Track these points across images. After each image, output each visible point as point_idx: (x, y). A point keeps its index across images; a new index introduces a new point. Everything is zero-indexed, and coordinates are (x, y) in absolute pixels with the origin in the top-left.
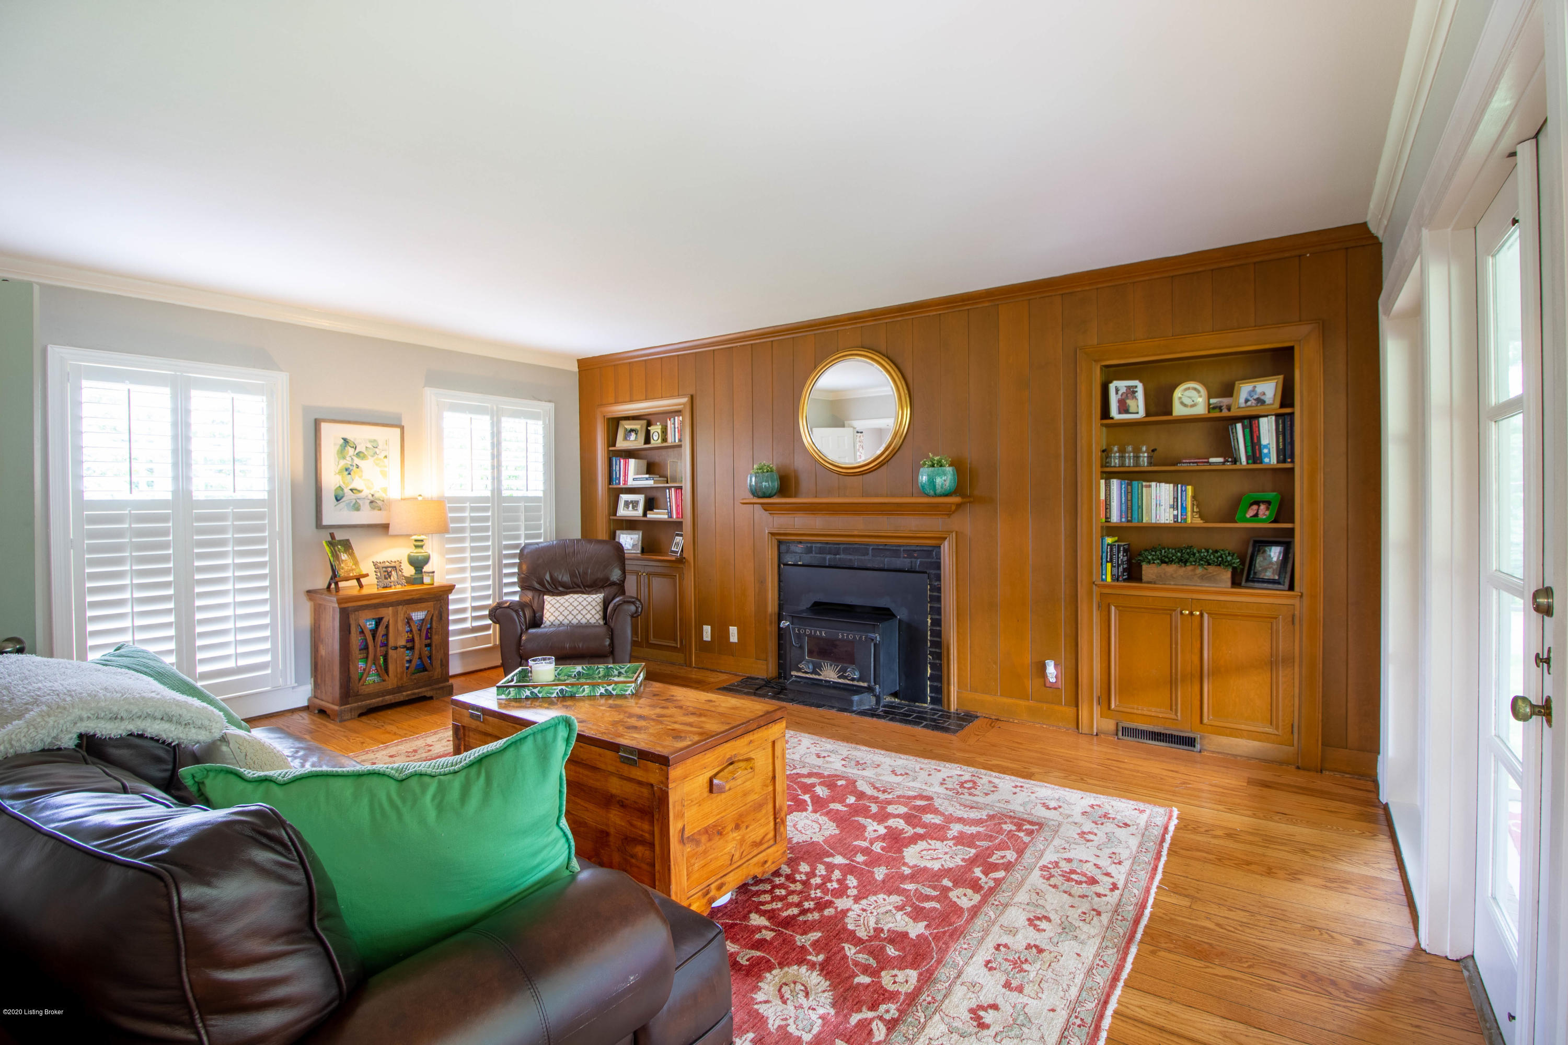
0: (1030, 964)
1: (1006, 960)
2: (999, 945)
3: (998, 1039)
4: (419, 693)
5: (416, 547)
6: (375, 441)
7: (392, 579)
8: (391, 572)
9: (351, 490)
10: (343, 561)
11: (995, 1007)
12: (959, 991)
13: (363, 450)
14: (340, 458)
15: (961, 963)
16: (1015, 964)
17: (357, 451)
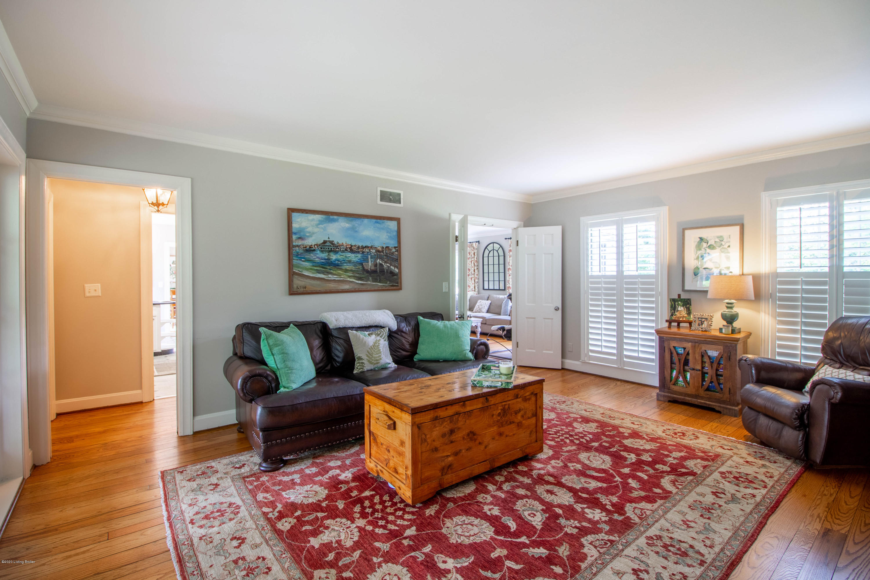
0: (244, 576)
1: (257, 567)
2: (270, 571)
3: (223, 540)
4: (709, 405)
5: (728, 307)
6: (721, 237)
7: (703, 326)
8: (704, 321)
9: (704, 269)
10: (678, 311)
11: (238, 547)
12: (258, 540)
13: (713, 243)
14: (697, 250)
15: (274, 549)
16: (251, 570)
17: (709, 244)
